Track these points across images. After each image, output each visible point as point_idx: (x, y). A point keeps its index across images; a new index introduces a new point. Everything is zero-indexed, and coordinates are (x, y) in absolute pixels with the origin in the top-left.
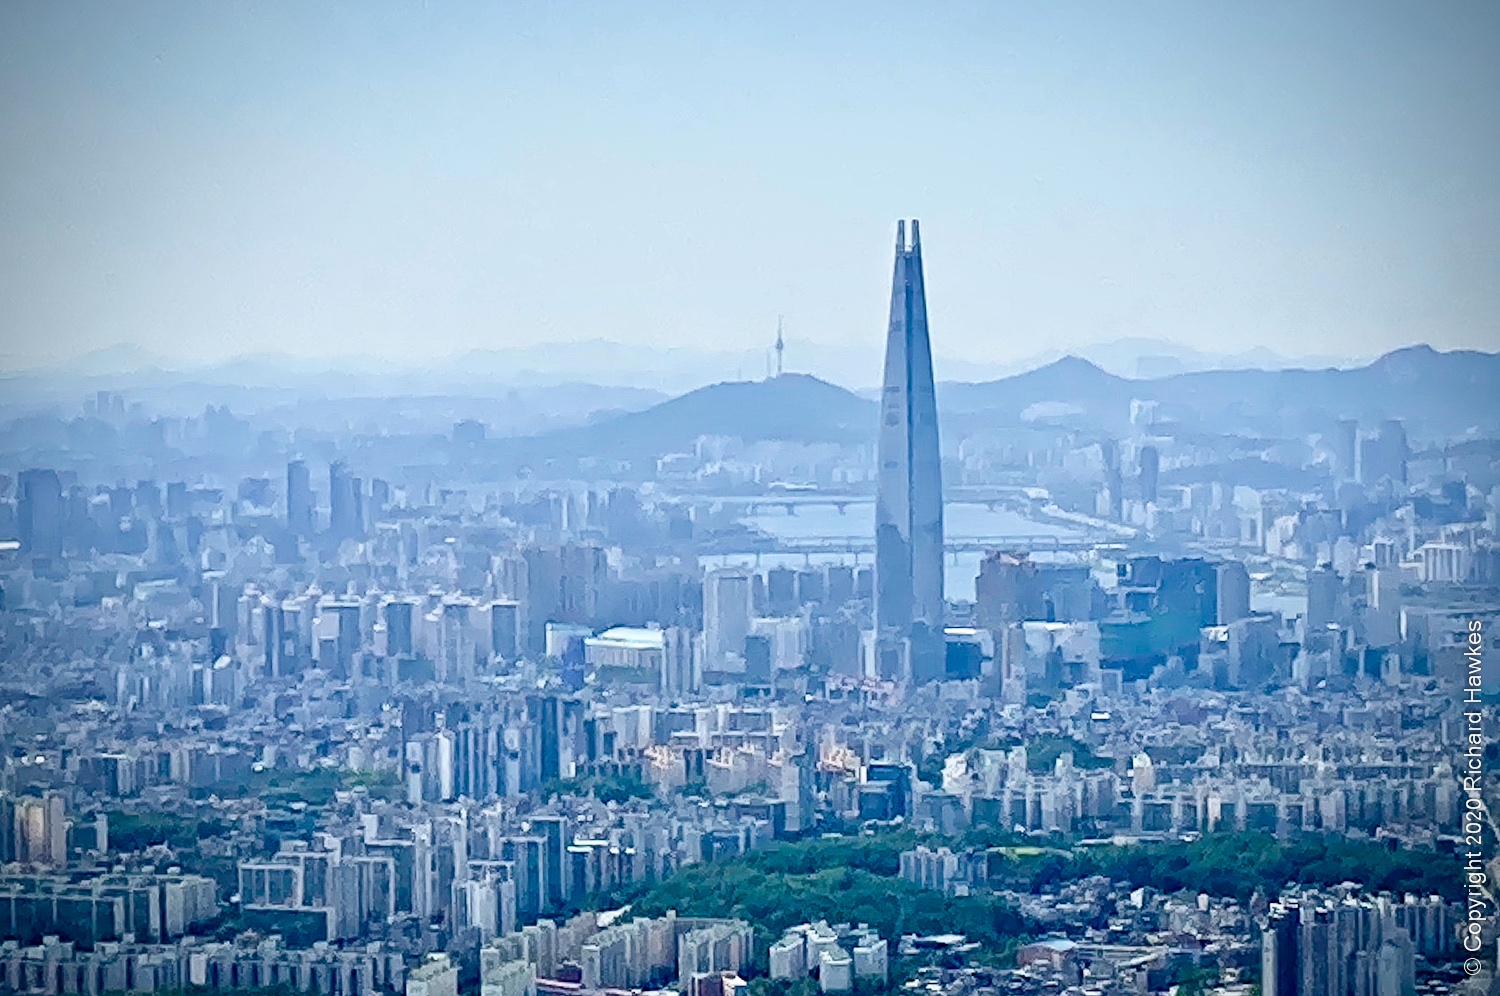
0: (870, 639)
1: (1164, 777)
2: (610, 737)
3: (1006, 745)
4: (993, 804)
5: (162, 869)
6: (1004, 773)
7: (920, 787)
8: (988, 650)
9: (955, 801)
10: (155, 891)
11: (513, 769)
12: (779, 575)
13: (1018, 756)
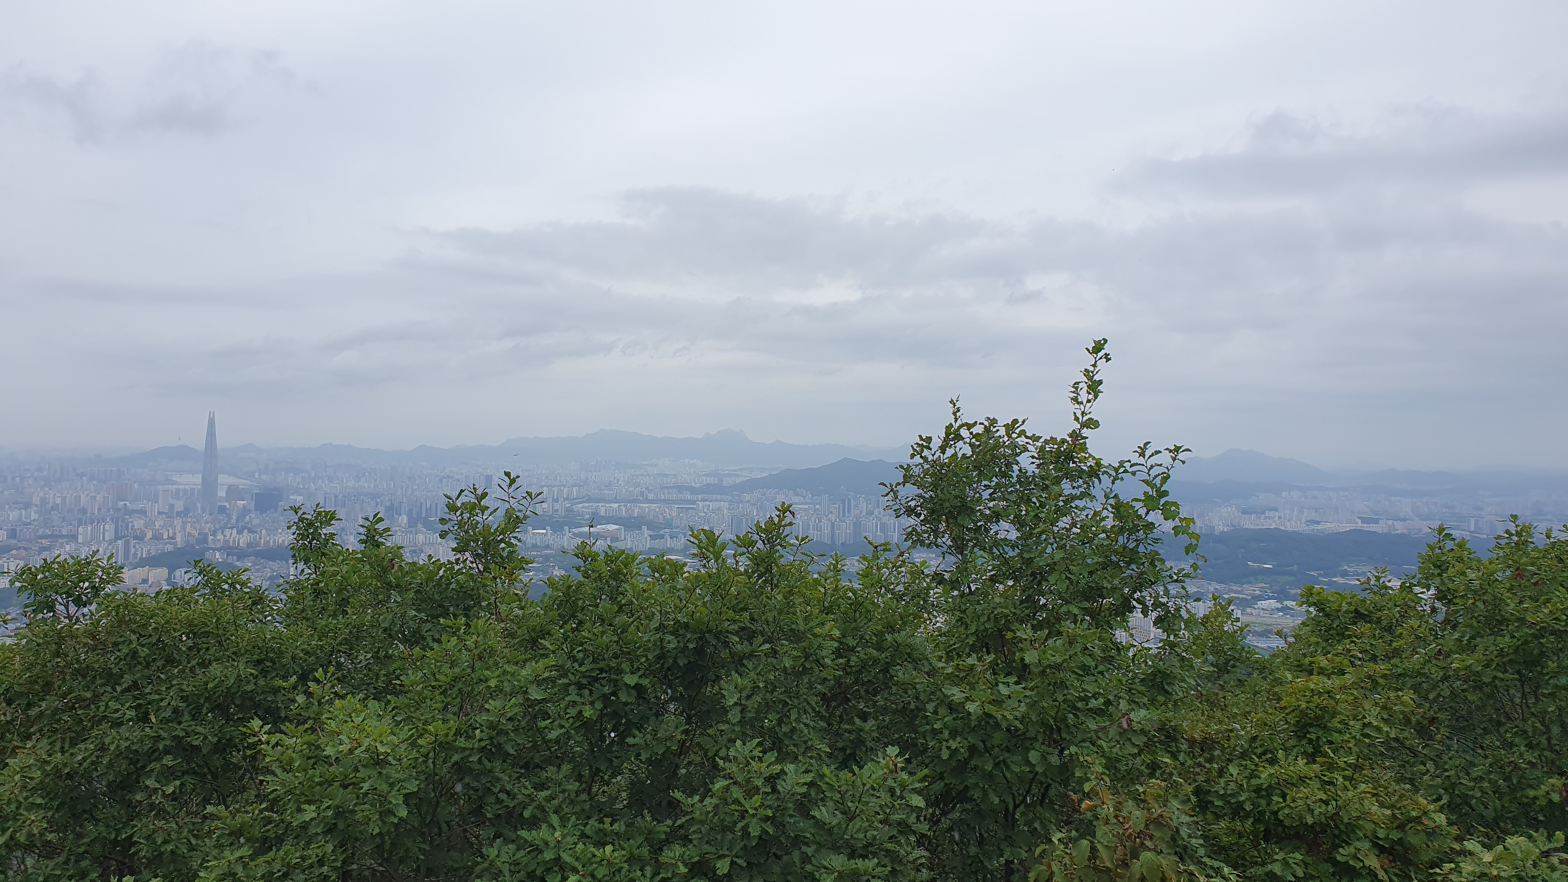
0: (199, 505)
1: (269, 535)
2: (133, 527)
3: (232, 528)
4: (228, 541)
5: (8, 559)
6: (231, 534)
7: (211, 538)
8: (228, 507)
9: (219, 540)
10: (6, 564)
11: (107, 534)
12: (178, 490)
13: (235, 531)
